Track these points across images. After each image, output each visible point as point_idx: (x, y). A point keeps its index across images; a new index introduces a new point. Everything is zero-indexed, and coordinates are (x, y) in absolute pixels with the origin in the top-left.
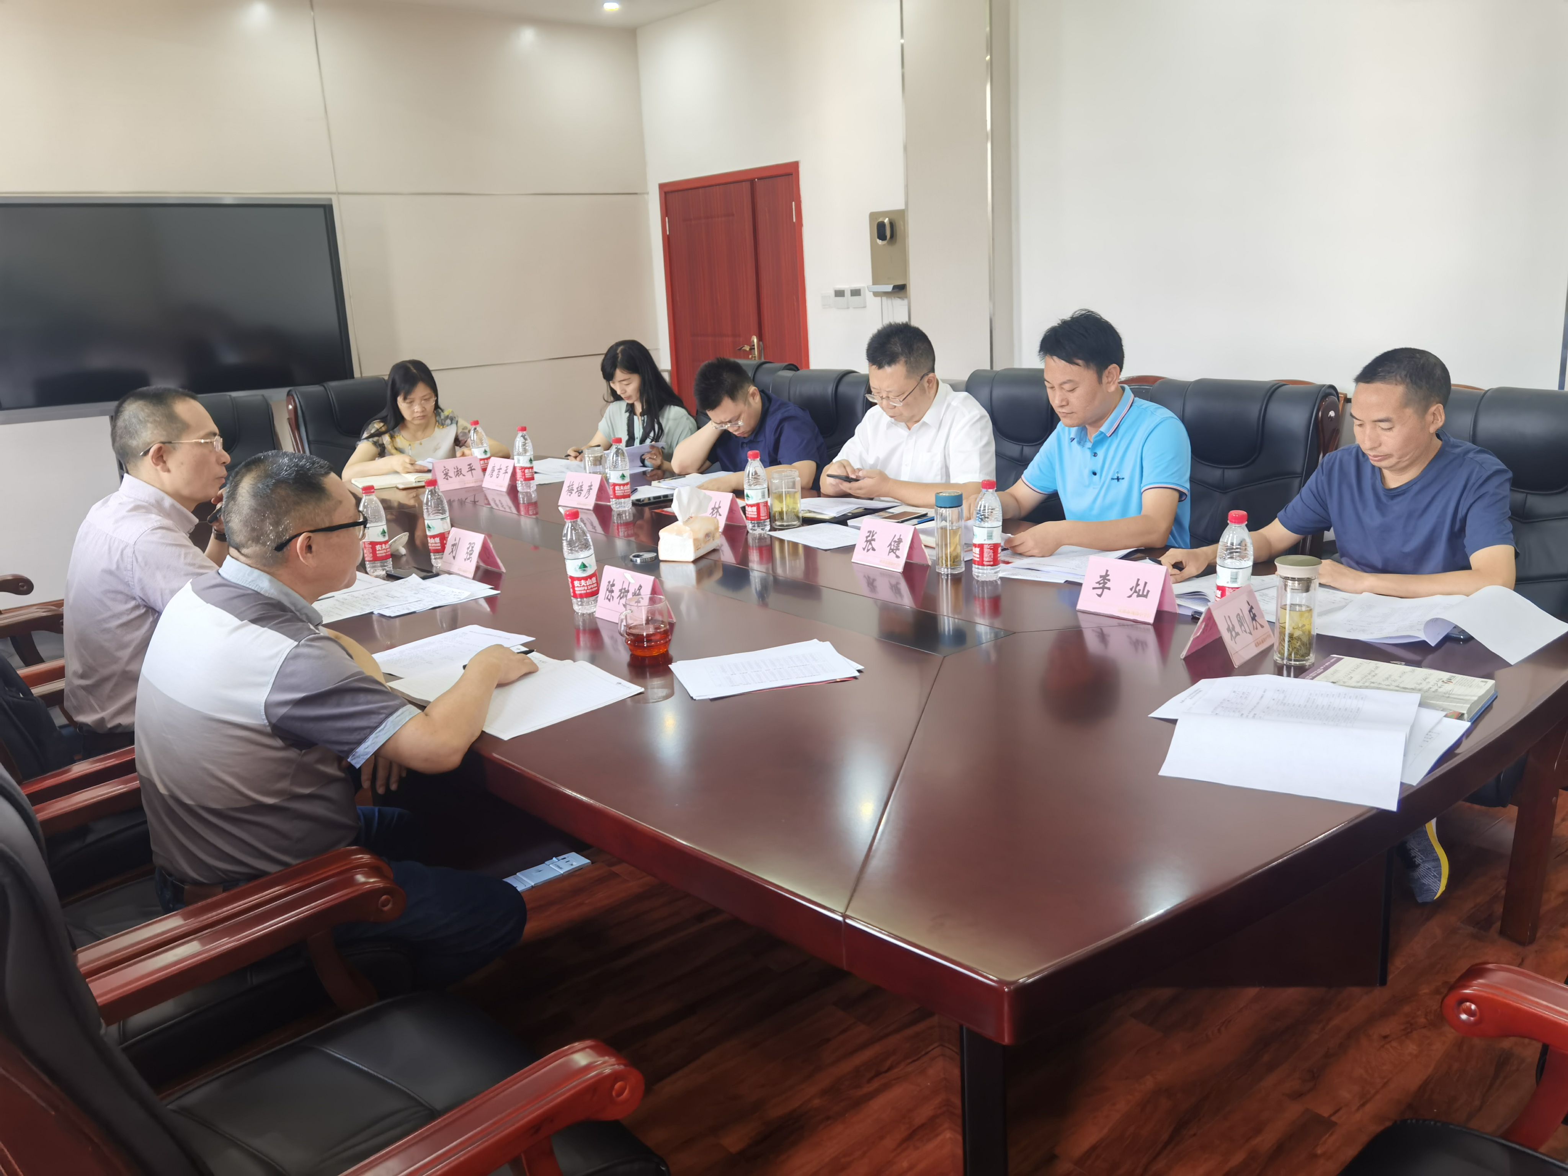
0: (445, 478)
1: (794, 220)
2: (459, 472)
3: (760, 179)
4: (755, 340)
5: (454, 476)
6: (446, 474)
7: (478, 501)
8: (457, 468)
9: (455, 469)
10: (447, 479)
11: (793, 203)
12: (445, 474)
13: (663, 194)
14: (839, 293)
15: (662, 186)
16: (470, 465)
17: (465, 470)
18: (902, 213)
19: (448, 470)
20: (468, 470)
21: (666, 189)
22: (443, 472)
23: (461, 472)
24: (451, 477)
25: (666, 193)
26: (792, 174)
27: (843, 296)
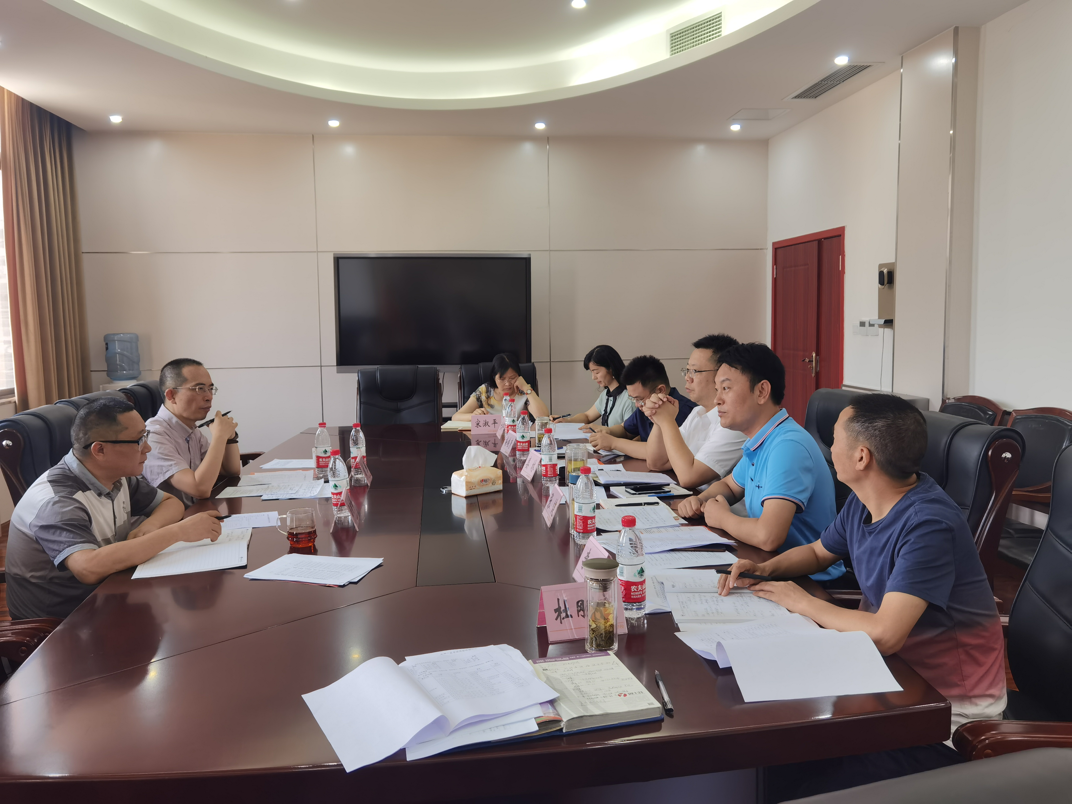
0: (476, 426)
1: (840, 269)
2: (486, 424)
3: (825, 239)
4: (814, 355)
5: (482, 426)
6: (478, 424)
7: (497, 444)
8: (486, 421)
9: (484, 421)
10: (478, 427)
11: (840, 256)
12: (476, 424)
13: (774, 249)
14: (862, 324)
15: (774, 244)
16: (494, 420)
17: (491, 422)
18: (893, 264)
19: (480, 422)
20: (493, 423)
21: (776, 246)
22: (476, 422)
23: (487, 424)
24: (480, 426)
25: (776, 249)
26: (841, 236)
27: (864, 326)
